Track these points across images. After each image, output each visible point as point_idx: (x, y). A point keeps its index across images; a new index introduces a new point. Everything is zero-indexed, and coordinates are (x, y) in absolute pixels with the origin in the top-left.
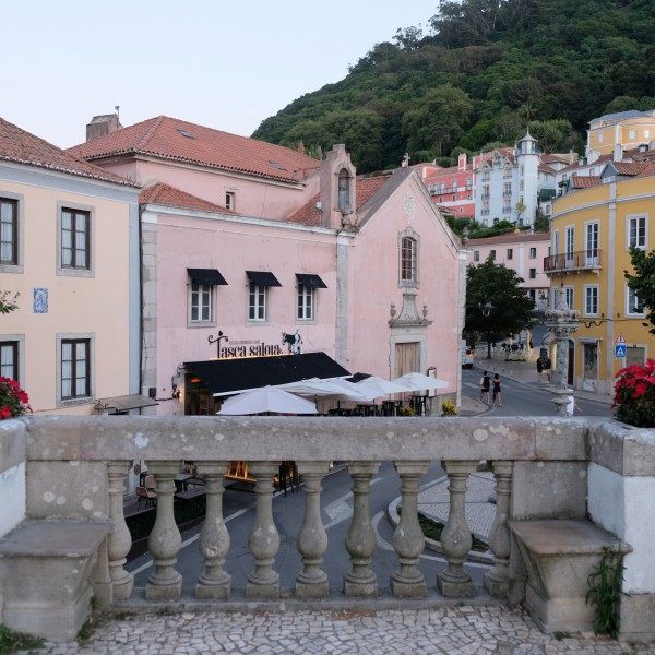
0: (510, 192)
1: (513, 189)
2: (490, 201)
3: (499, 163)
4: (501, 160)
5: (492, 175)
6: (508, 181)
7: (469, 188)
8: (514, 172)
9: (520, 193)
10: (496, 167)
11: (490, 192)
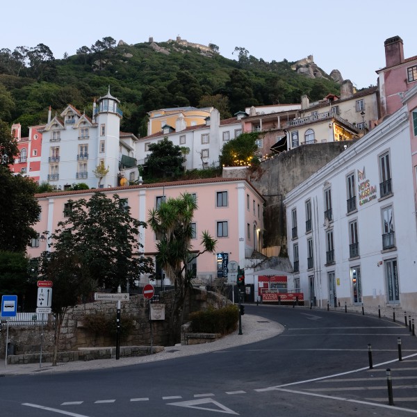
0: (86, 155)
1: (89, 152)
2: (60, 165)
3: (73, 122)
4: (76, 118)
5: (63, 135)
6: (83, 142)
7: (23, 160)
8: (91, 132)
9: (101, 156)
10: (68, 127)
11: (61, 154)
